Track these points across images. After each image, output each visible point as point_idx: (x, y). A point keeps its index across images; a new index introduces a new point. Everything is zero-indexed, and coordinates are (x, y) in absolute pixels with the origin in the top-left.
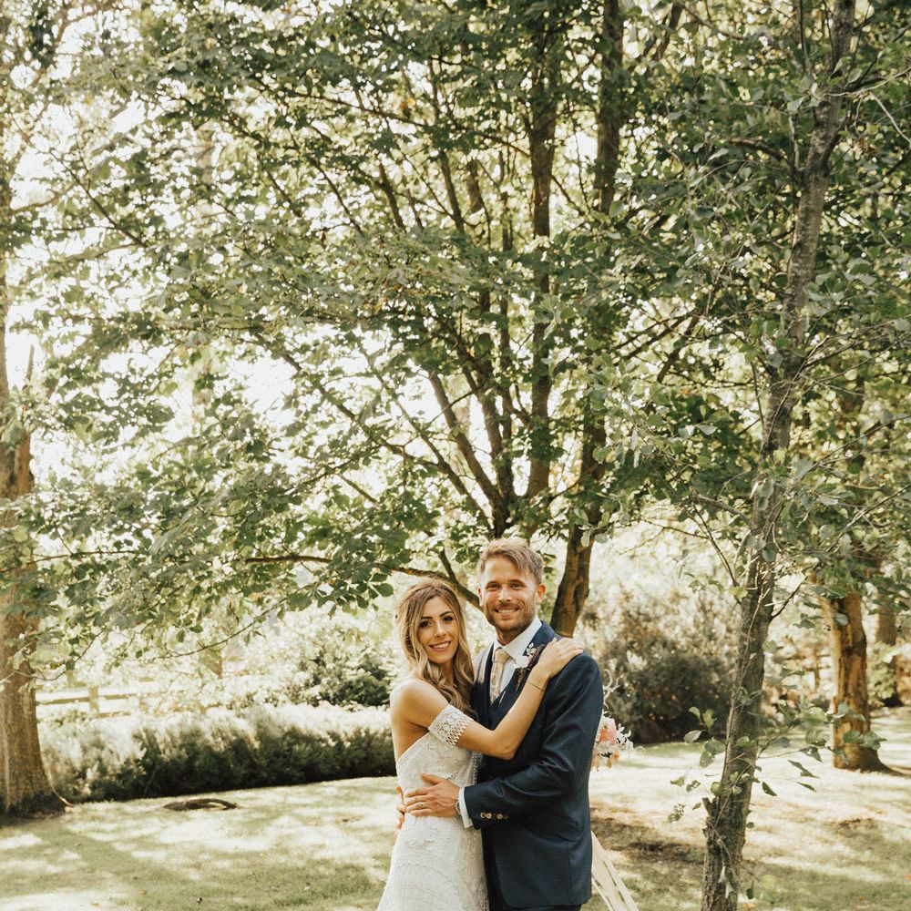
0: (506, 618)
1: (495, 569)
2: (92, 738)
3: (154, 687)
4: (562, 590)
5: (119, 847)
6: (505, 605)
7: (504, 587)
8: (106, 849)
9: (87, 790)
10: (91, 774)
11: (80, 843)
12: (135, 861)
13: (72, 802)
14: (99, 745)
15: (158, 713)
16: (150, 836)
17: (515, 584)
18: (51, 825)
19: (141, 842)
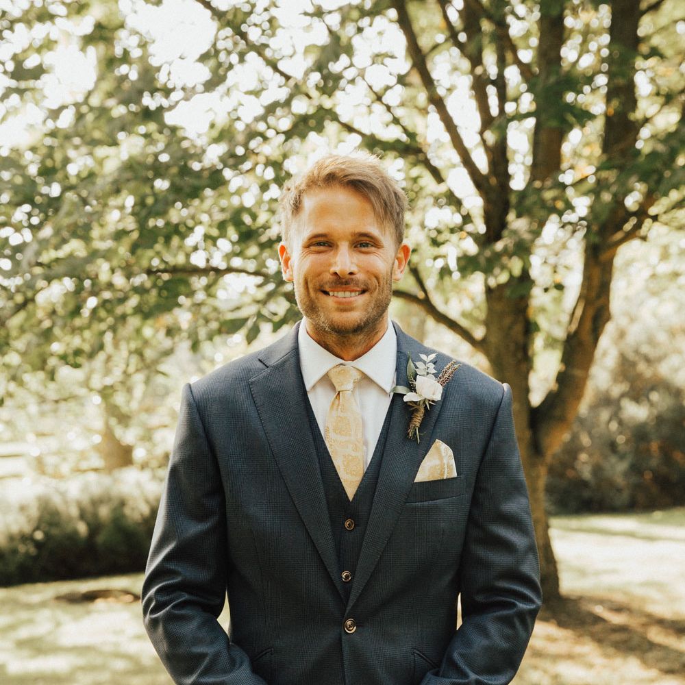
0: (345, 308)
1: (323, 211)
3: (52, 444)
6: (342, 281)
7: (344, 247)
15: (58, 476)
17: (363, 242)
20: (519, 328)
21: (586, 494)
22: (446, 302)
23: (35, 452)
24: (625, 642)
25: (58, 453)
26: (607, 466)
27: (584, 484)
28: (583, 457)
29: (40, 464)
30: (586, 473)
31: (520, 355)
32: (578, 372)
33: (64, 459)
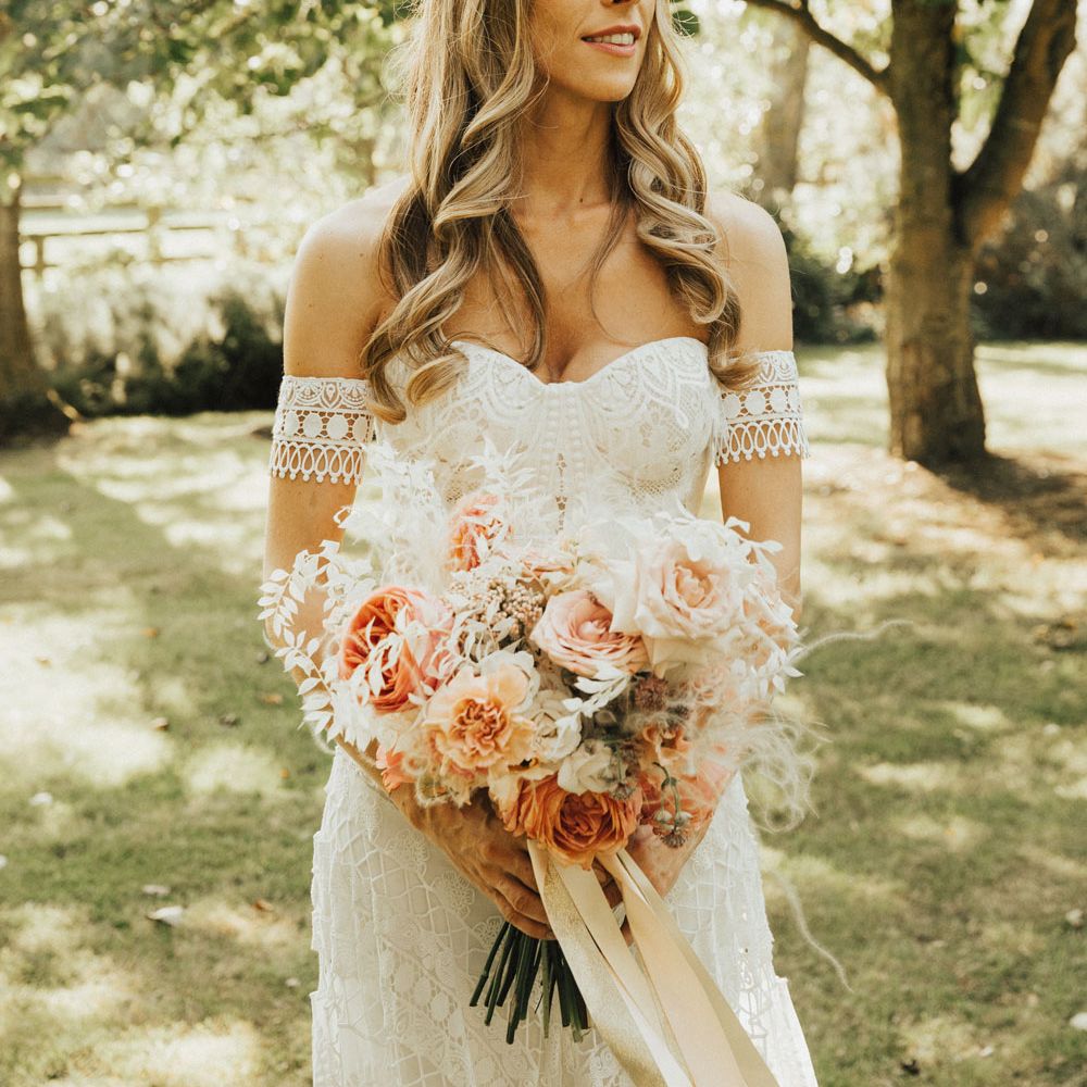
2: (137, 301)
3: (259, 213)
4: (1025, 39)
5: (149, 515)
8: (120, 518)
9: (118, 394)
10: (124, 365)
11: (78, 502)
12: (166, 548)
13: (88, 415)
14: (147, 314)
15: (264, 258)
16: (210, 493)
18: (37, 462)
19: (193, 505)
20: (938, 56)
21: (1036, 310)
22: (831, 14)
23: (235, 224)
24: (1078, 523)
25: (266, 226)
26: (1067, 268)
27: (1034, 295)
28: (1035, 256)
29: (241, 244)
30: (1037, 280)
31: (940, 97)
32: (1024, 125)
33: (276, 235)
